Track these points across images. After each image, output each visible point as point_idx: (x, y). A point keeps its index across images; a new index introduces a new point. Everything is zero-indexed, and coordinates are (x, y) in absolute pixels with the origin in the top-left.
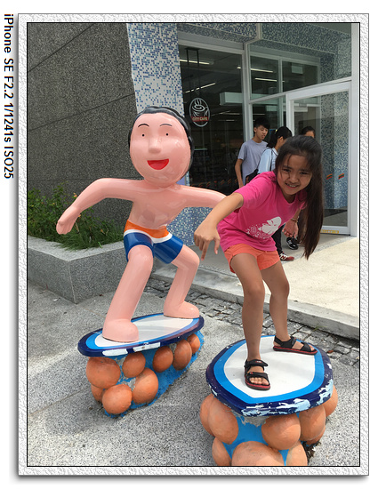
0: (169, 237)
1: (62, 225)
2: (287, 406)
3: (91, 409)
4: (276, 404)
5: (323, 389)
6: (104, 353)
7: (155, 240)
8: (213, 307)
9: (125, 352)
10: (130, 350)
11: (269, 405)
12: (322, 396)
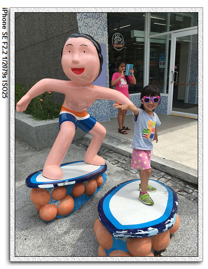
0: (88, 116)
1: (19, 106)
2: (143, 232)
3: (34, 216)
4: (136, 231)
5: (169, 221)
6: (39, 186)
7: (78, 118)
8: (115, 159)
9: (52, 186)
10: (56, 185)
11: (131, 231)
12: (167, 226)
